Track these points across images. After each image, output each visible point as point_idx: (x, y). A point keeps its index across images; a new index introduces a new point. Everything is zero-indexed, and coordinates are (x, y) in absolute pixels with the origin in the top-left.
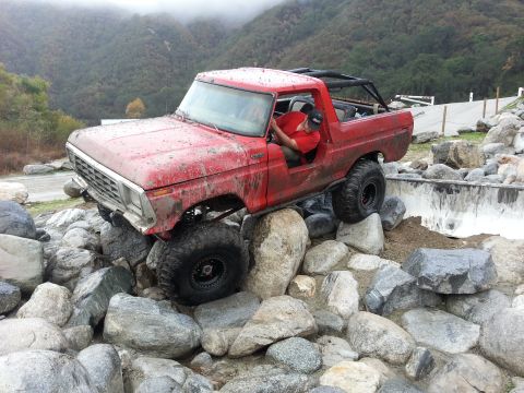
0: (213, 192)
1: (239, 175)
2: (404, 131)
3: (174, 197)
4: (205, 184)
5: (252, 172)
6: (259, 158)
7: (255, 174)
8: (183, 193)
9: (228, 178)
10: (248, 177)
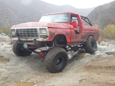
0: (61, 33)
2: (97, 32)
3: (53, 31)
4: (59, 30)
5: (68, 31)
6: (69, 27)
8: (55, 31)
9: (64, 30)
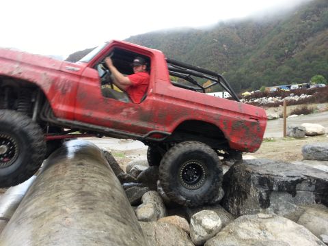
0: (20, 73)
1: (49, 73)
4: (17, 66)
5: (63, 77)
6: (73, 70)
7: (65, 80)
9: (38, 71)
10: (56, 79)
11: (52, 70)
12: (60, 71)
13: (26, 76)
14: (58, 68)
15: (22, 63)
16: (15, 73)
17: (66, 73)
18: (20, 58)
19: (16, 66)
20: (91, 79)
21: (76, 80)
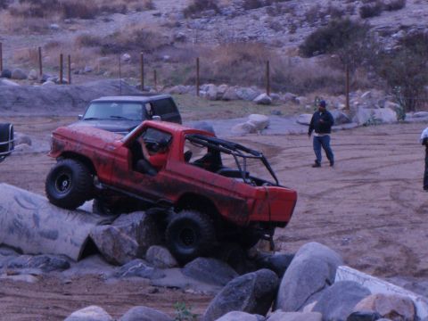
0: (80, 151)
1: (96, 151)
3: (63, 142)
5: (105, 154)
6: (112, 149)
7: (106, 157)
8: (67, 143)
11: (99, 149)
12: (103, 150)
13: (83, 153)
14: (102, 147)
15: (82, 143)
16: (77, 150)
17: (107, 152)
18: (80, 139)
19: (78, 145)
20: (122, 156)
21: (113, 157)
